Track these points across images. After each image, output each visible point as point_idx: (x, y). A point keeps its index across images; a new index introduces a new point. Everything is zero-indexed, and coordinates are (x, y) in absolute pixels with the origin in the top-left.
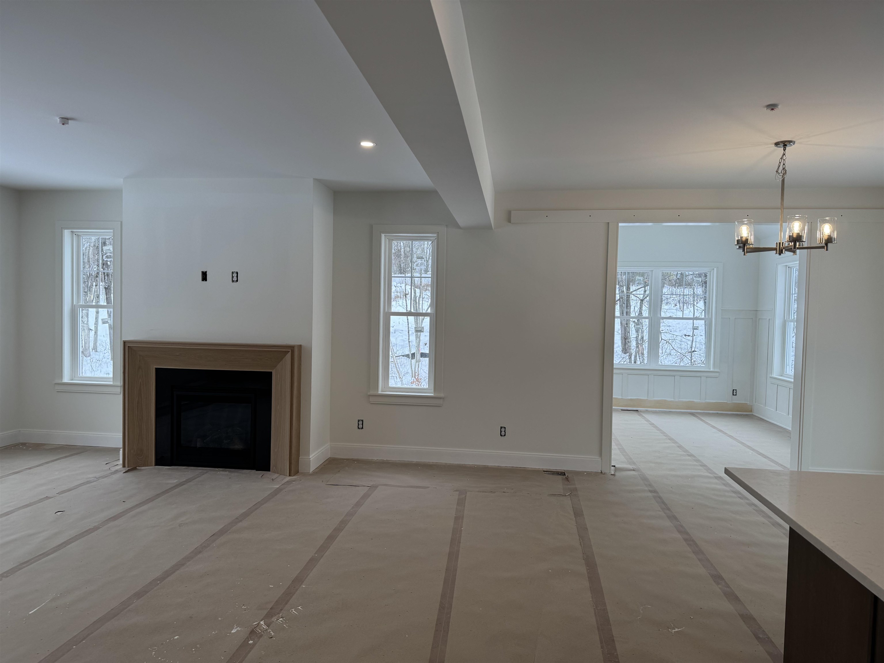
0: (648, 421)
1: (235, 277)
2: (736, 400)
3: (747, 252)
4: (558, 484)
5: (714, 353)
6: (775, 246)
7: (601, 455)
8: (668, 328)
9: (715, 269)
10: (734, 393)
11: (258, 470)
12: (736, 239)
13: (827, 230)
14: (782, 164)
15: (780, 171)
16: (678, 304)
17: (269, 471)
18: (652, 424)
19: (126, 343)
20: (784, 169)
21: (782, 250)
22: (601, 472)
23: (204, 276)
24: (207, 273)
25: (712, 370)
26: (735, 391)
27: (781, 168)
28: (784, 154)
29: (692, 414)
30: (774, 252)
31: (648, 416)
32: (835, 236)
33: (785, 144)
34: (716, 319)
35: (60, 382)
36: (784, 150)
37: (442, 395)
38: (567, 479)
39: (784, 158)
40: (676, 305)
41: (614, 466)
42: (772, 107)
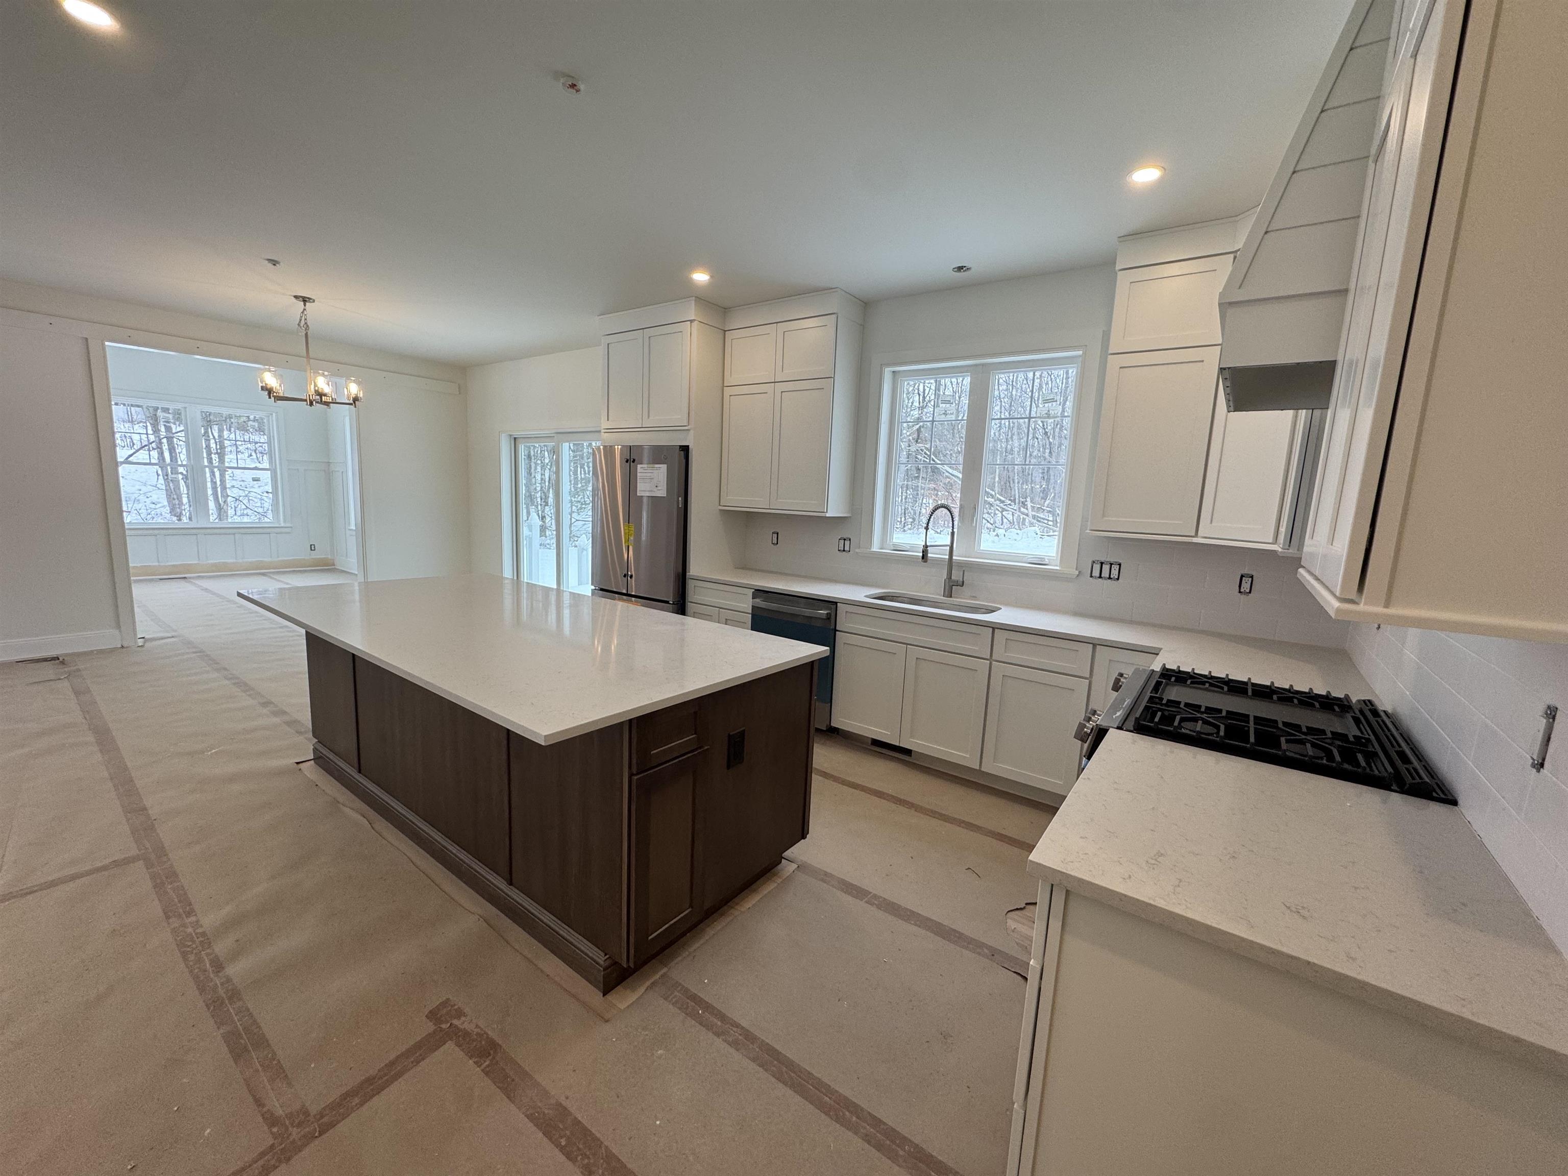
0: (199, 586)
2: (316, 555)
3: (278, 400)
4: (49, 671)
5: (284, 505)
6: (305, 398)
7: (118, 626)
8: (242, 483)
9: (274, 414)
10: (312, 548)
12: (260, 385)
13: (354, 389)
14: (303, 318)
15: (302, 325)
16: (253, 454)
18: (206, 590)
20: (306, 323)
21: (312, 402)
22: (121, 647)
25: (282, 525)
26: (313, 546)
27: (303, 322)
28: (304, 310)
29: (264, 574)
30: (305, 403)
31: (198, 582)
32: (361, 395)
33: (305, 300)
34: (281, 469)
36: (305, 305)
38: (63, 663)
39: (305, 313)
40: (251, 455)
41: (143, 638)
42: (274, 263)
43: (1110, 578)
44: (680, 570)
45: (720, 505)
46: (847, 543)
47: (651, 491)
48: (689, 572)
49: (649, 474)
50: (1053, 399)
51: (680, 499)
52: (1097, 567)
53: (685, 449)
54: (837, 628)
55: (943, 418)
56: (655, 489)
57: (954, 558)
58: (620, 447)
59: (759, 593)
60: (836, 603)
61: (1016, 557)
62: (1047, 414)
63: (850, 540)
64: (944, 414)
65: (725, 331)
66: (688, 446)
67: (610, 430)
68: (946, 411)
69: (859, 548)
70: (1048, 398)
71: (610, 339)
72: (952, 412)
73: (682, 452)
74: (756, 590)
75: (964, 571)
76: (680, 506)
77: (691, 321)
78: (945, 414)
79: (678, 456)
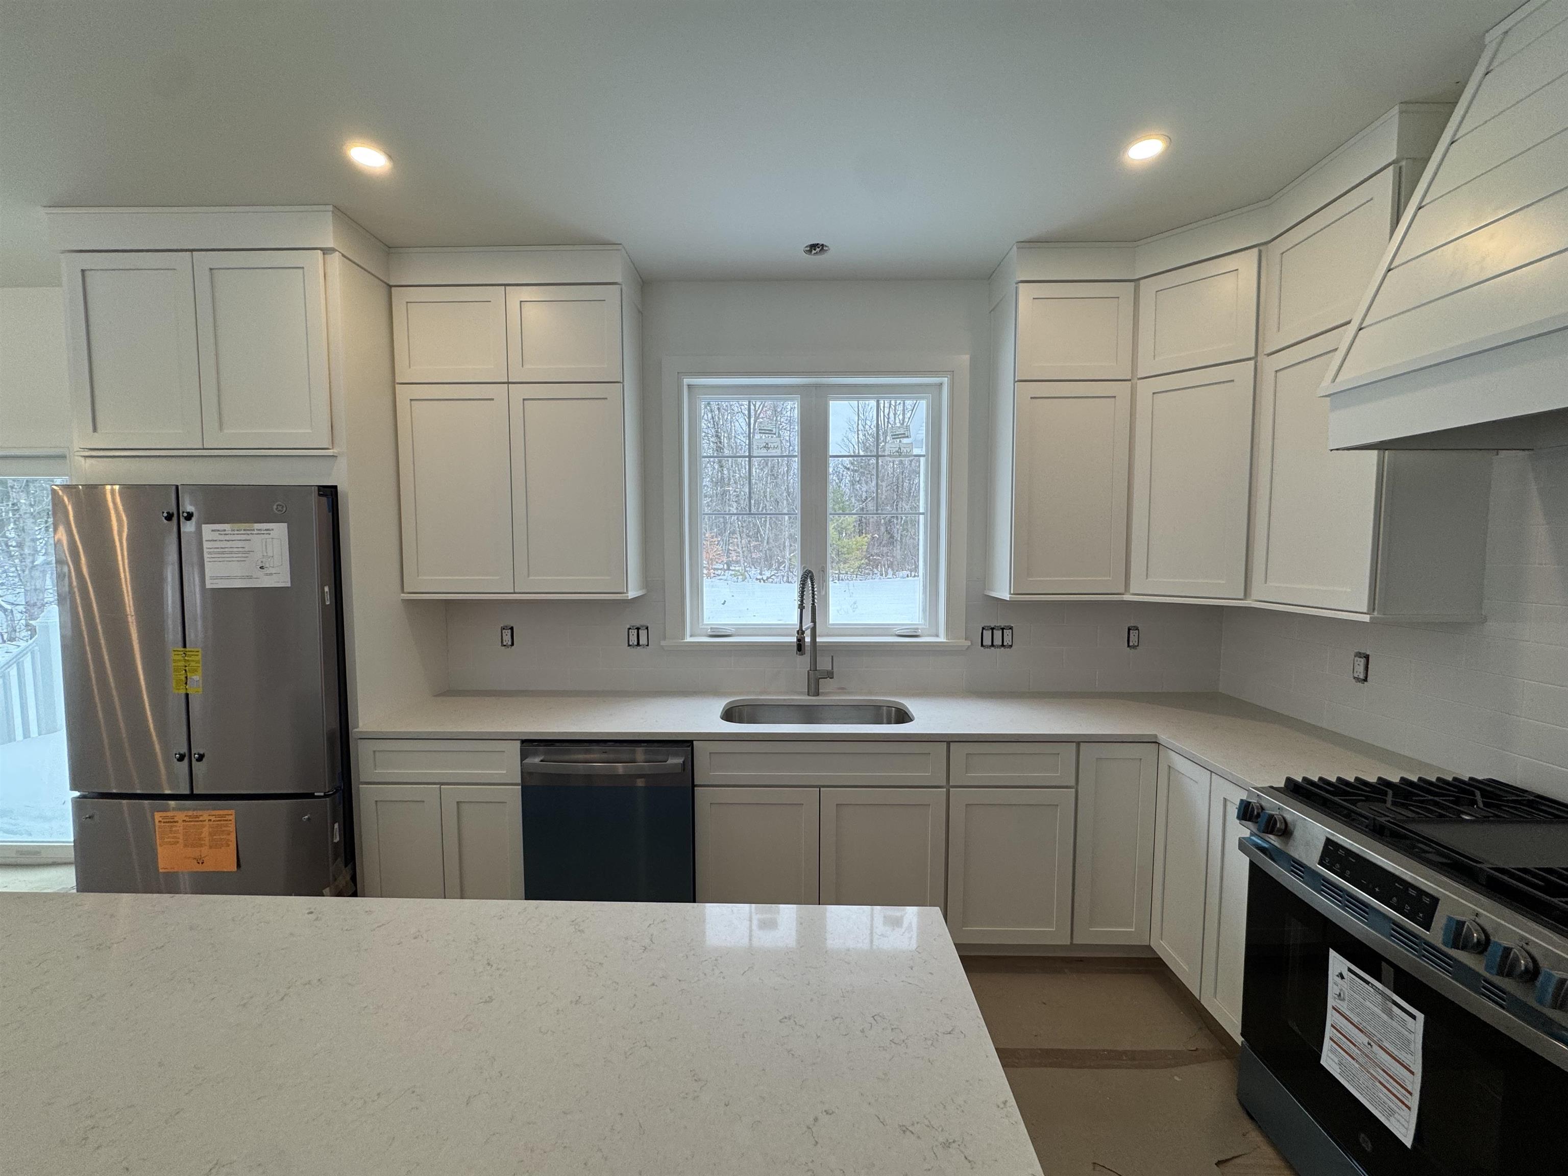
43: (1003, 645)
44: (335, 725)
45: (403, 592)
46: (643, 633)
47: (250, 577)
48: (357, 727)
49: (240, 544)
50: (904, 434)
51: (326, 589)
52: (988, 634)
53: (330, 493)
54: (696, 783)
55: (764, 452)
56: (261, 573)
57: (818, 640)
58: (117, 487)
59: (530, 744)
60: (691, 742)
61: (884, 630)
62: (897, 452)
63: (647, 628)
64: (765, 447)
65: (390, 286)
66: (335, 487)
67: (95, 453)
68: (767, 444)
69: (665, 638)
70: (897, 433)
71: (87, 261)
72: (776, 445)
73: (324, 499)
74: (523, 742)
75: (832, 657)
76: (328, 603)
77: (326, 251)
78: (767, 447)
79: (315, 506)
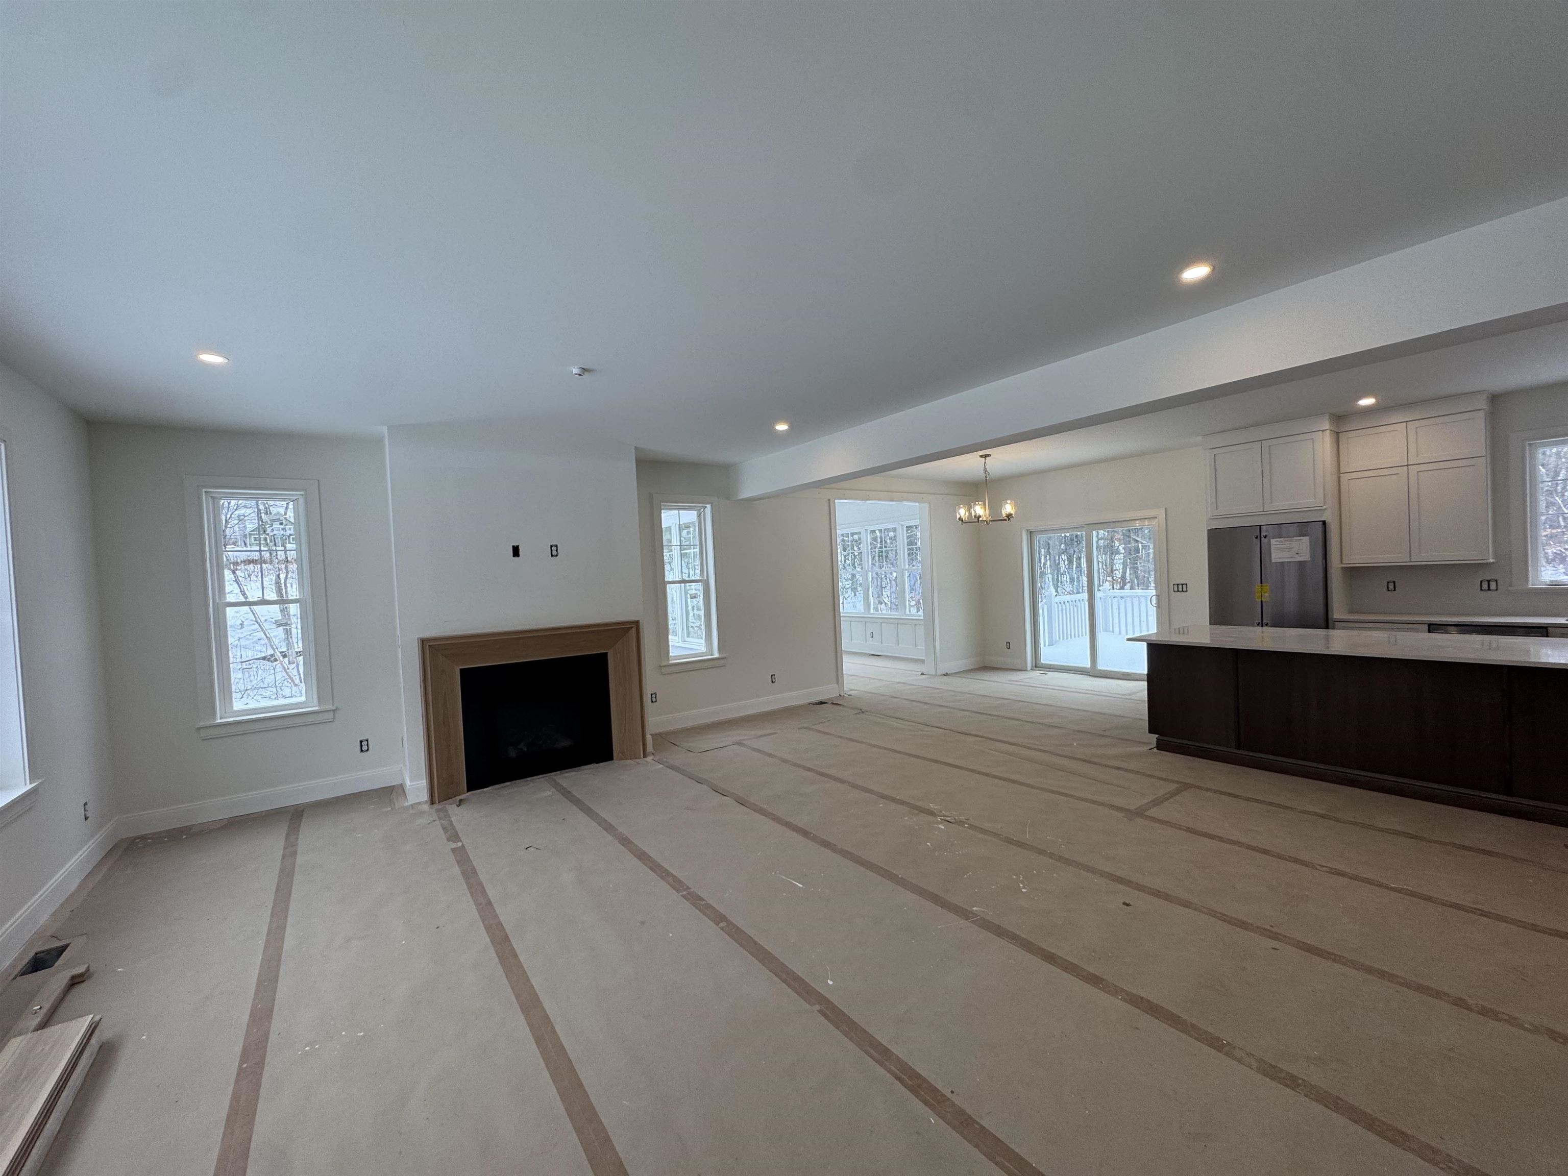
1: (554, 551)
11: (597, 762)
17: (612, 759)
19: (425, 642)
22: (840, 695)
23: (516, 551)
24: (520, 547)
35: (211, 722)
37: (725, 655)
44: (1326, 616)
45: (1342, 564)
46: (1493, 583)
47: (1291, 558)
48: (1333, 617)
49: (1288, 545)
51: (1322, 561)
53: (1324, 524)
56: (1296, 556)
60: (1546, 628)
63: (1496, 581)
65: (1339, 432)
66: (1326, 521)
69: (1511, 586)
71: (1216, 450)
73: (1321, 526)
74: (1430, 625)
76: (1323, 567)
77: (1323, 431)
79: (1317, 529)
